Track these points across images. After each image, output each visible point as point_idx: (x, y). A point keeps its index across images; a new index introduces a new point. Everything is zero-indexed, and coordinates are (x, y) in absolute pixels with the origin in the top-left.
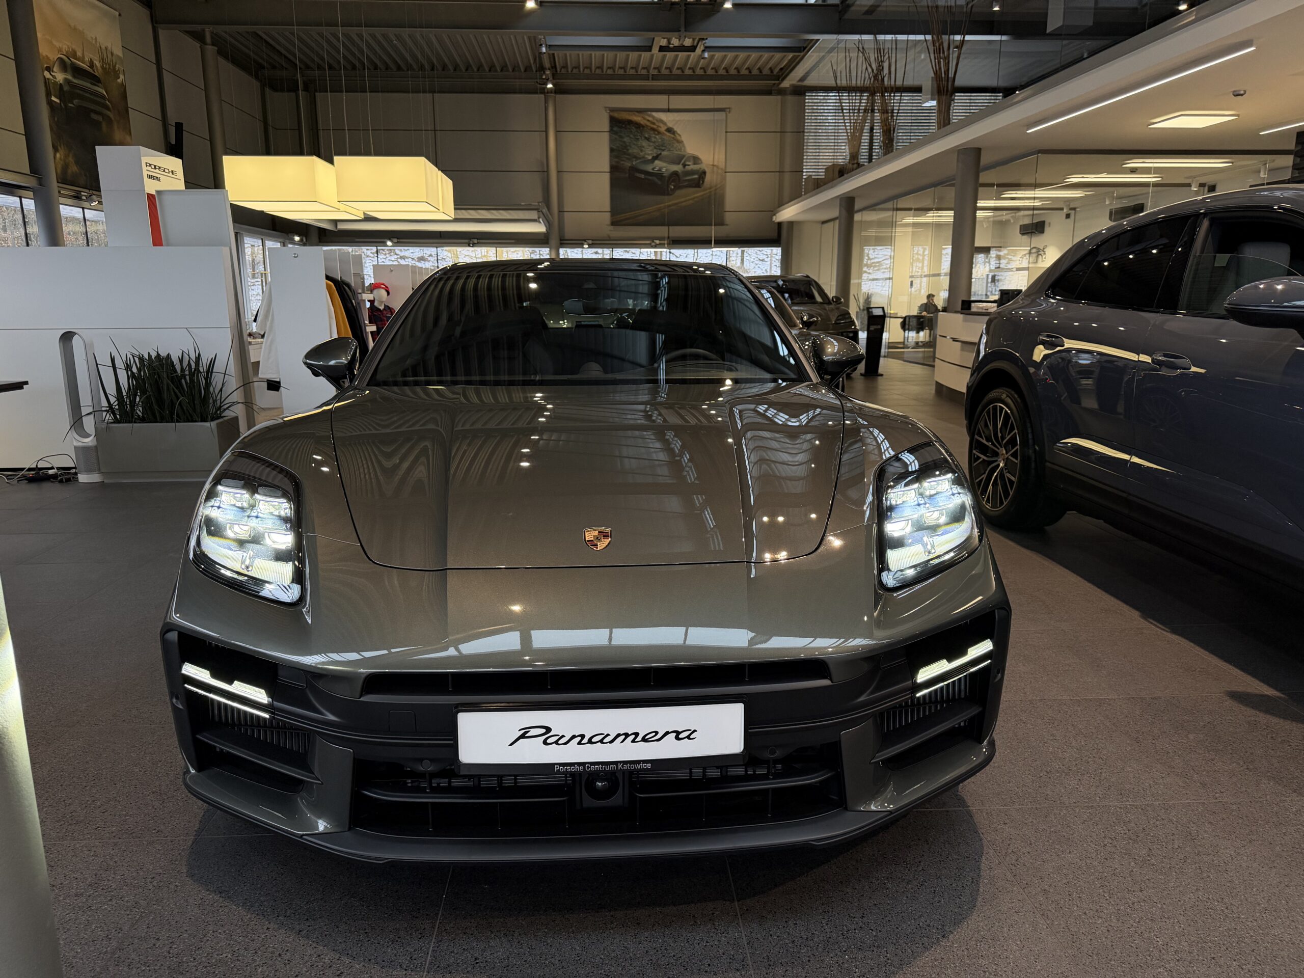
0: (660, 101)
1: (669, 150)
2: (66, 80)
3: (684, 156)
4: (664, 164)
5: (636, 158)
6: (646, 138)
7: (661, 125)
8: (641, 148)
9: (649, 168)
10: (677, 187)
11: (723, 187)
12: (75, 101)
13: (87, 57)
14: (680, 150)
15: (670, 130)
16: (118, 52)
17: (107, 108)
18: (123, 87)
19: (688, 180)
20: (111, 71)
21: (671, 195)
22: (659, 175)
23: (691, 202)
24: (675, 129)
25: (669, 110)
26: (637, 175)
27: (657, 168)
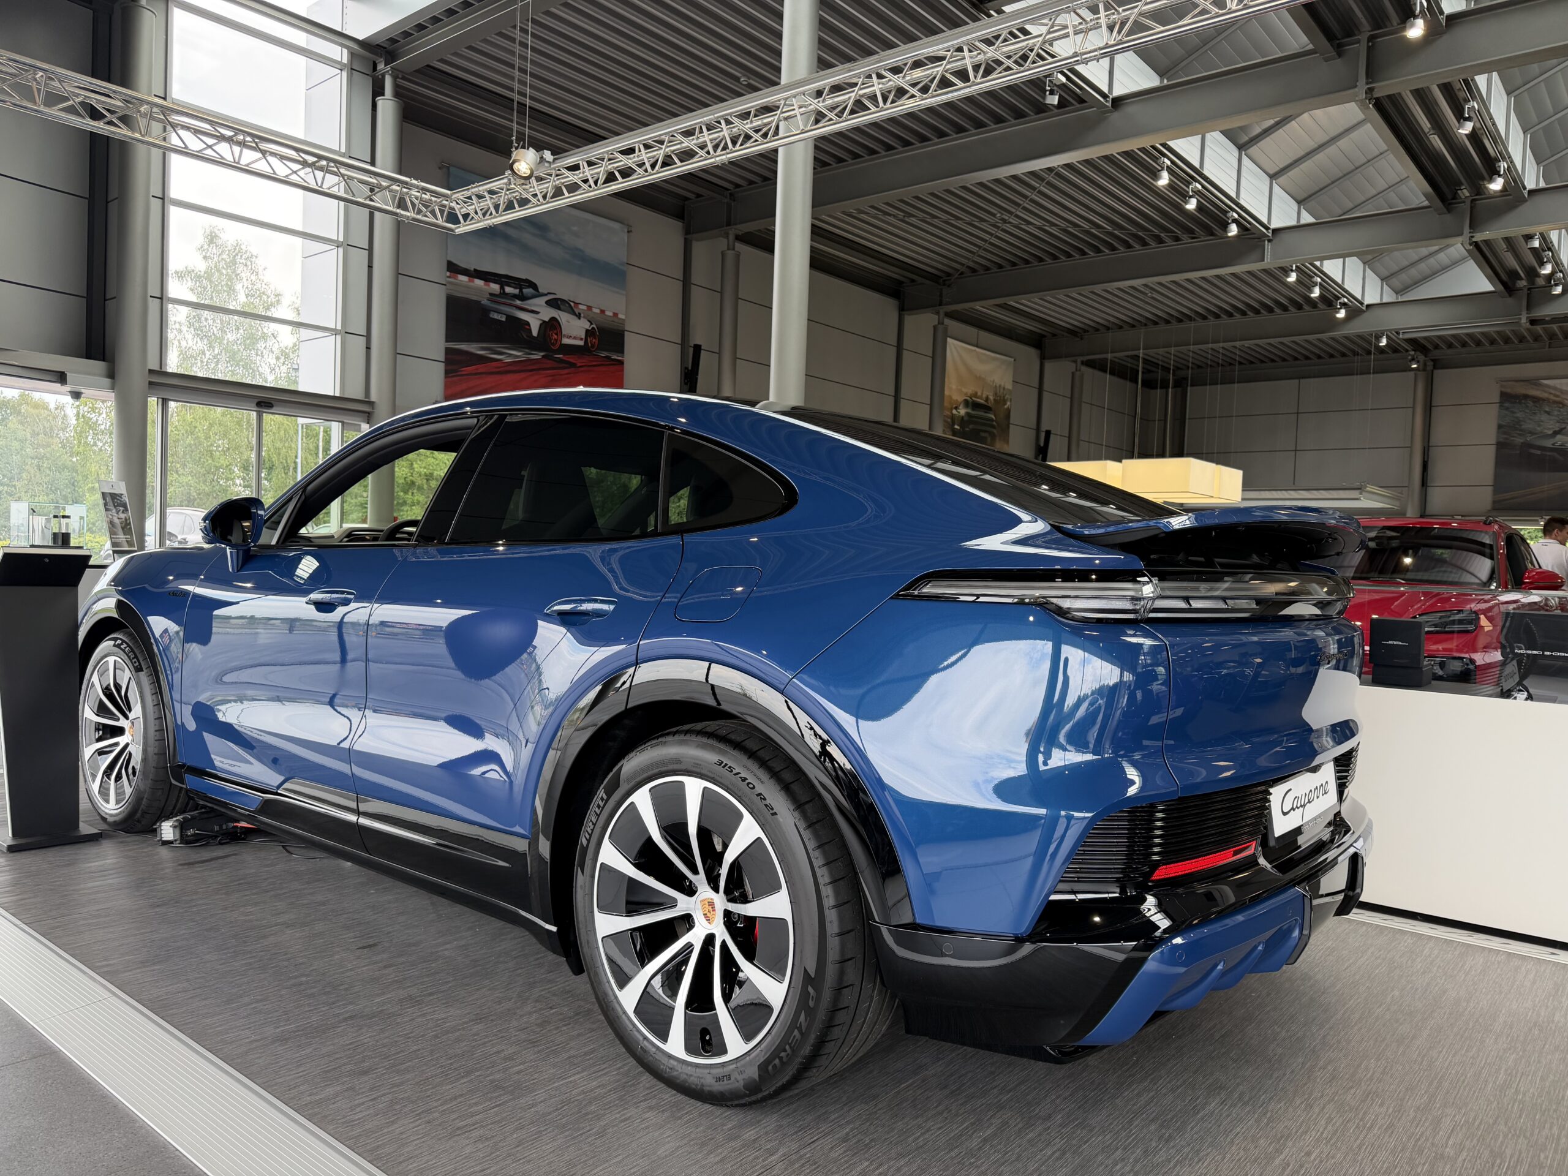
2: (967, 414)
5: (1532, 433)
6: (1546, 412)
8: (1538, 423)
12: (971, 426)
13: (986, 394)
16: (1009, 386)
17: (993, 427)
18: (1009, 411)
20: (1000, 400)
22: (1561, 451)
26: (1533, 451)
27: (1559, 443)
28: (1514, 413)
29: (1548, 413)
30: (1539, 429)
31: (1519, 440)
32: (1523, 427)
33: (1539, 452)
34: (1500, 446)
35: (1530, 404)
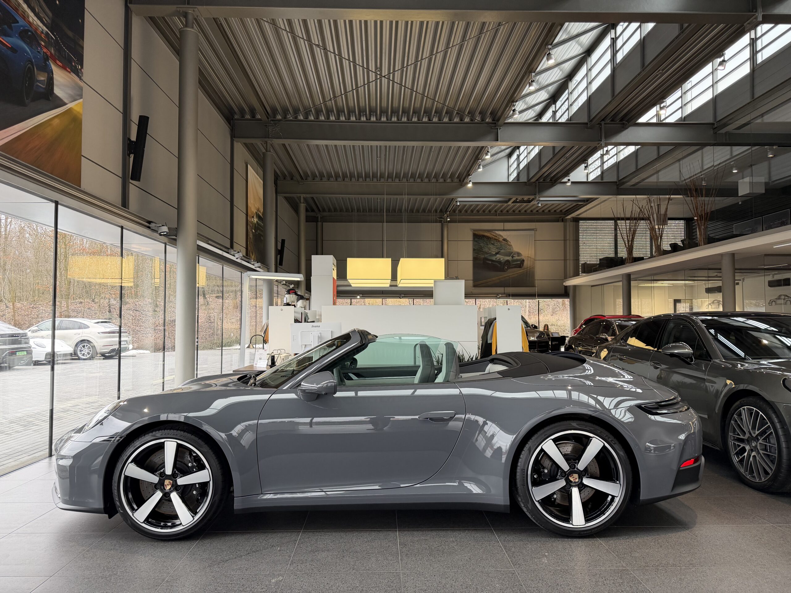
0: (499, 225)
1: (504, 250)
2: (257, 222)
3: (512, 252)
4: (502, 256)
5: (487, 253)
6: (492, 244)
7: (500, 237)
8: (489, 249)
9: (494, 258)
10: (509, 268)
11: (533, 268)
12: (258, 231)
14: (510, 249)
15: (505, 240)
19: (515, 264)
21: (506, 271)
22: (499, 262)
23: (516, 275)
24: (507, 239)
25: (504, 230)
26: (488, 262)
27: (498, 259)
28: (479, 244)
30: (490, 251)
31: (482, 256)
32: (484, 250)
33: (490, 262)
34: (475, 259)
35: (485, 239)
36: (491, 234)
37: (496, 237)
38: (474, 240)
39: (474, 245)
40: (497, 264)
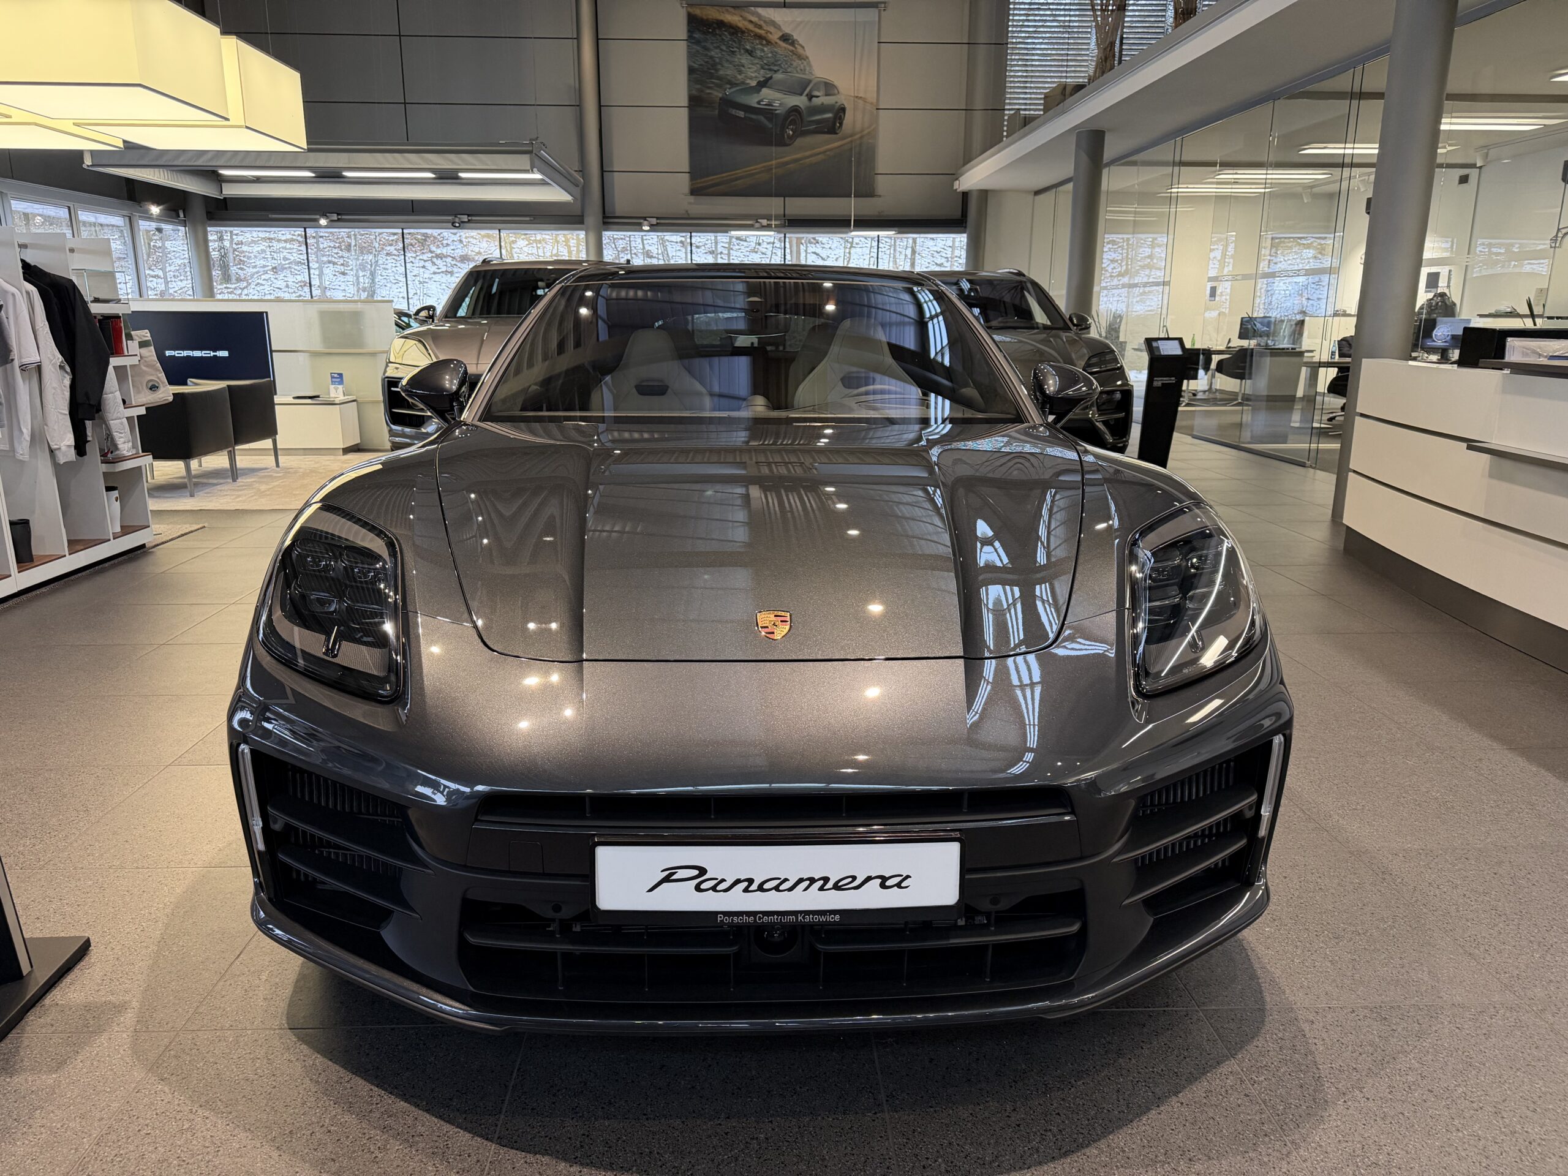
1: (785, 72)
3: (810, 81)
4: (778, 95)
5: (732, 84)
6: (747, 51)
7: (772, 29)
8: (740, 68)
9: (752, 101)
10: (798, 133)
11: (873, 134)
14: (803, 71)
15: (786, 38)
19: (818, 122)
21: (790, 145)
22: (768, 112)
23: (821, 157)
24: (795, 37)
25: (785, 6)
26: (734, 112)
27: (765, 102)
28: (706, 49)
29: (750, 53)
30: (739, 77)
31: (717, 94)
32: (721, 73)
33: (741, 114)
34: (695, 102)
35: (727, 36)
36: (745, 19)
37: (760, 27)
38: (690, 38)
39: (691, 55)
40: (762, 118)
